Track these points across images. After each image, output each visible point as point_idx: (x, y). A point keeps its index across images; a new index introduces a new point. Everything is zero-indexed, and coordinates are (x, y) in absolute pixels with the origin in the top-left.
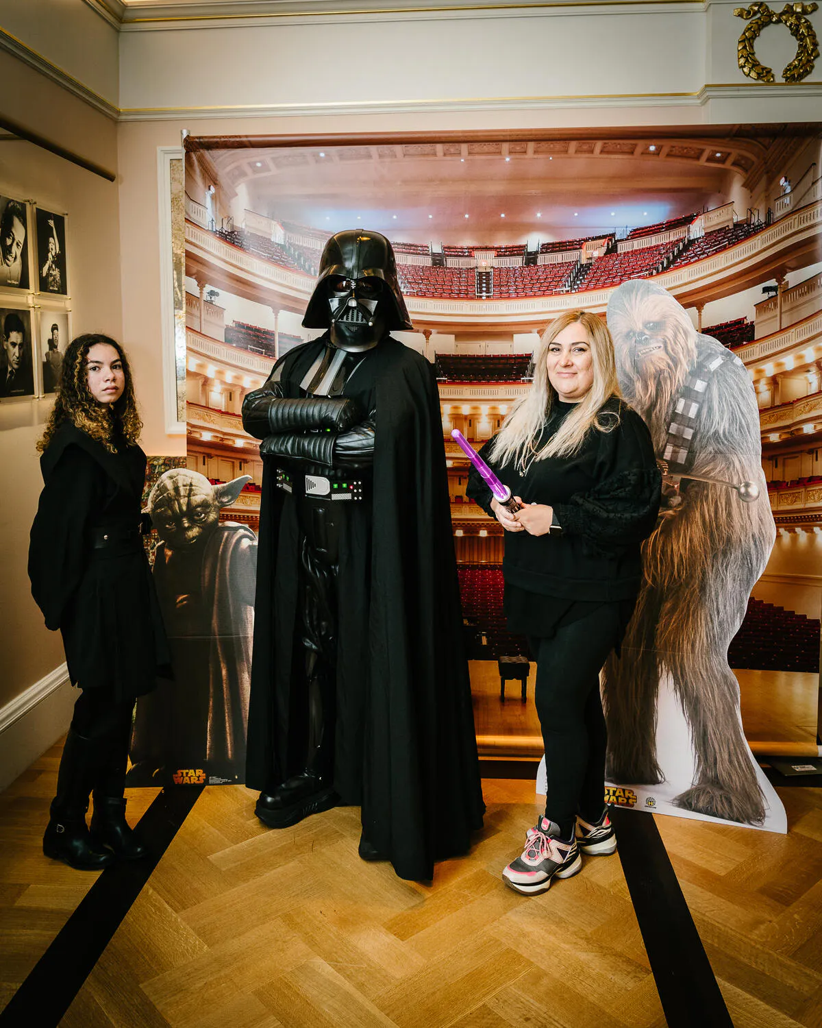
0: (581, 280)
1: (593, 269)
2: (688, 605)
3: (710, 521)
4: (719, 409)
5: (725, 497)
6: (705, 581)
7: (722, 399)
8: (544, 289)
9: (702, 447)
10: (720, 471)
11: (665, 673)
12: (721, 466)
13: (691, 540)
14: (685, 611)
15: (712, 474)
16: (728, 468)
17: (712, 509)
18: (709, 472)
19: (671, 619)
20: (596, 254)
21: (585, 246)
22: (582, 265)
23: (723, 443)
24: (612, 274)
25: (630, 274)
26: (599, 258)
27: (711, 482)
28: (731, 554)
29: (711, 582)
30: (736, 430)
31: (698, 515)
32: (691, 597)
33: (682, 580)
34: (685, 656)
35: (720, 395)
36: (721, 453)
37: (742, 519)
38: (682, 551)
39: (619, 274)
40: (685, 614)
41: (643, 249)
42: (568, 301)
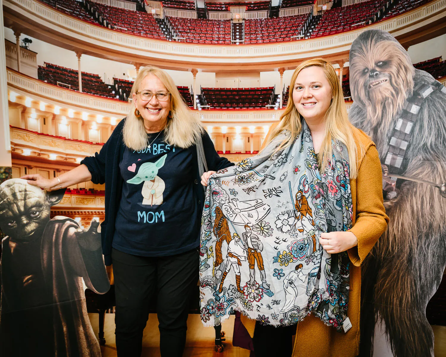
0: (312, 29)
1: (322, 20)
2: (398, 272)
3: (417, 211)
4: (428, 127)
5: (430, 193)
6: (412, 255)
7: (430, 120)
8: (284, 36)
9: (413, 155)
10: (427, 174)
11: (379, 320)
12: (428, 170)
13: (402, 225)
14: (396, 276)
15: (420, 176)
16: (433, 172)
17: (419, 203)
18: (418, 174)
19: (386, 281)
20: (325, 8)
21: (316, 3)
22: (313, 17)
23: (430, 152)
24: (338, 24)
25: (351, 24)
26: (327, 11)
27: (419, 182)
28: (432, 236)
29: (416, 256)
30: (440, 143)
31: (408, 206)
32: (401, 266)
33: (395, 253)
34: (395, 308)
35: (429, 116)
36: (428, 160)
37: (442, 210)
38: (396, 232)
39: (342, 24)
40: (396, 278)
41: (362, 3)
42: (302, 46)
